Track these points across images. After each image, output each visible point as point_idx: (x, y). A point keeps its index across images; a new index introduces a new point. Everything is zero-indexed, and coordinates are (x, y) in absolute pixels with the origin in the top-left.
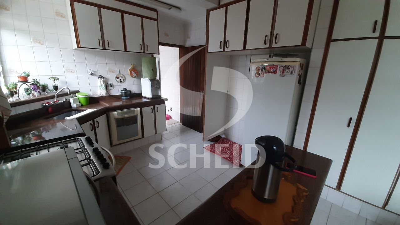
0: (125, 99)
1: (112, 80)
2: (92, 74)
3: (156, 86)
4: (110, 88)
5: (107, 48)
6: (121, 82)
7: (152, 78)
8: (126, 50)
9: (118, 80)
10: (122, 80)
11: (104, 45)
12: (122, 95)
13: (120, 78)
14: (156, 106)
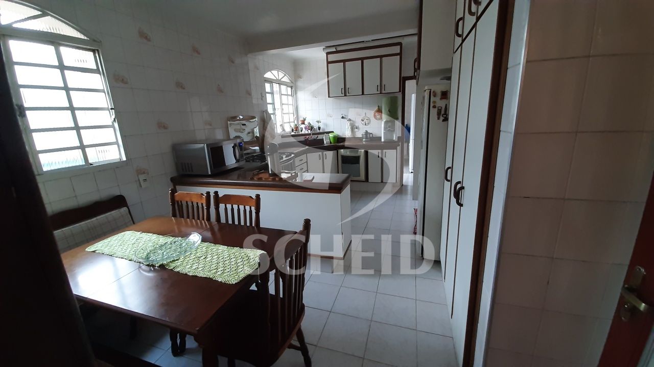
0: (365, 141)
1: (358, 123)
2: (343, 118)
3: (389, 129)
4: (356, 130)
5: (347, 94)
6: (366, 124)
7: (389, 120)
8: (363, 94)
9: (363, 122)
10: (367, 123)
11: (345, 92)
12: (362, 138)
13: (365, 120)
14: (384, 151)
